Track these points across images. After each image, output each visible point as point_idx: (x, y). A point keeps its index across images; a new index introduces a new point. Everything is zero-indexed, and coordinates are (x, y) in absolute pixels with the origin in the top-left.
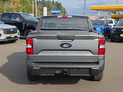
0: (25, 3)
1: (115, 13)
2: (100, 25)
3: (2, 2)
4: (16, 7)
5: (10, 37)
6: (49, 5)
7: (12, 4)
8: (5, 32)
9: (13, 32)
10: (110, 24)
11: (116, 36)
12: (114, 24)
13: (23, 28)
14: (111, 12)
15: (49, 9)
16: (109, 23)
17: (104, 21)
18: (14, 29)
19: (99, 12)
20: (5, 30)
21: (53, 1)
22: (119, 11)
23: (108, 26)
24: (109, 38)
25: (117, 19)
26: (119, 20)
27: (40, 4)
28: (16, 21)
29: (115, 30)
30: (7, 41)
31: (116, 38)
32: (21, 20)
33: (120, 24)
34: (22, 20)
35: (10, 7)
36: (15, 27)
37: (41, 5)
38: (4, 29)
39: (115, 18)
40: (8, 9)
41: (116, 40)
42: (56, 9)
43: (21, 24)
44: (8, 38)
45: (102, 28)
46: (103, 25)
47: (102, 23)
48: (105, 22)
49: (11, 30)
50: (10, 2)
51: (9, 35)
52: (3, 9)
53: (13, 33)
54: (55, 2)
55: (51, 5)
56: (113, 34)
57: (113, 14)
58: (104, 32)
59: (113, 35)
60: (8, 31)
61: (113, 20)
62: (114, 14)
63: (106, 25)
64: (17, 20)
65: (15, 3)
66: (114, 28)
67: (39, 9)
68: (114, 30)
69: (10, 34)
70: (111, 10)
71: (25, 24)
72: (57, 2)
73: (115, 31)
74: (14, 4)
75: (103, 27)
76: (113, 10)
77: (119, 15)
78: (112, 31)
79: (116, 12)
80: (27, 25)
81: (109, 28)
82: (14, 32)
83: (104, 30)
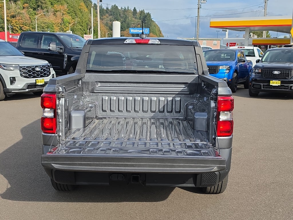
0: (78, 12)
1: (260, 35)
2: (227, 59)
3: (32, 10)
4: (60, 21)
5: (35, 85)
6: (126, 17)
7: (51, 14)
8: (24, 73)
9: (41, 73)
10: (248, 58)
11: (262, 84)
12: (257, 57)
13: (65, 65)
14: (251, 34)
15: (125, 25)
16: (246, 56)
17: (235, 51)
18: (43, 66)
19: (227, 33)
20: (24, 69)
21: (135, 10)
22: (268, 30)
23: (244, 61)
24: (246, 87)
25: (264, 46)
26: (268, 49)
27: (107, 15)
28: (49, 50)
29: (260, 71)
30: (28, 92)
31: (261, 88)
32: (61, 49)
33: (271, 58)
34: (63, 47)
35: (46, 20)
36: (45, 62)
37: (111, 17)
38: (21, 67)
39: (259, 46)
40: (43, 25)
41: (260, 93)
42: (139, 26)
43: (60, 55)
44: (30, 86)
45: (231, 67)
46: (234, 60)
47: (232, 55)
48: (239, 54)
49: (38, 69)
50: (48, 11)
51: (32, 81)
52: (33, 25)
53: (42, 76)
54: (138, 11)
55: (130, 17)
56: (256, 80)
57: (256, 37)
58: (235, 74)
59: (254, 83)
60: (29, 71)
61: (256, 49)
62: (258, 36)
63: (240, 61)
64: (51, 48)
65: (58, 13)
66: (256, 67)
67: (106, 25)
68: (257, 71)
69: (34, 77)
70: (252, 28)
71: (69, 57)
72: (142, 12)
73: (259, 73)
74: (54, 14)
75: (233, 64)
76: (256, 28)
77: (268, 39)
78: (253, 74)
79: (262, 33)
80: (72, 59)
81: (245, 66)
82: (44, 73)
83: (236, 71)
